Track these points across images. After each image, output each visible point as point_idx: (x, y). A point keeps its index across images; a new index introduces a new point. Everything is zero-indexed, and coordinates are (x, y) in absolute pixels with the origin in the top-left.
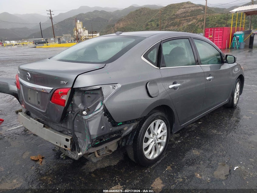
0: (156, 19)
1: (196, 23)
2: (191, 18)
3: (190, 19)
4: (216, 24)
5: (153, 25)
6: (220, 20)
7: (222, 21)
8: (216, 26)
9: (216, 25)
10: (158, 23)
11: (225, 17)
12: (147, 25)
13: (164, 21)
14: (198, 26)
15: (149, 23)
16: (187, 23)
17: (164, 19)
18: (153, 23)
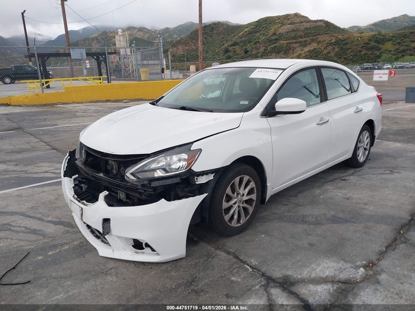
0: (242, 42)
1: (323, 49)
2: (309, 40)
3: (306, 41)
4: (361, 49)
5: (238, 52)
6: (368, 44)
7: (373, 45)
8: (363, 53)
9: (361, 51)
10: (246, 49)
11: (377, 38)
12: (227, 51)
13: (258, 45)
14: (329, 53)
15: (230, 48)
16: (301, 47)
17: (258, 42)
18: (237, 47)
